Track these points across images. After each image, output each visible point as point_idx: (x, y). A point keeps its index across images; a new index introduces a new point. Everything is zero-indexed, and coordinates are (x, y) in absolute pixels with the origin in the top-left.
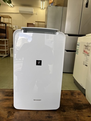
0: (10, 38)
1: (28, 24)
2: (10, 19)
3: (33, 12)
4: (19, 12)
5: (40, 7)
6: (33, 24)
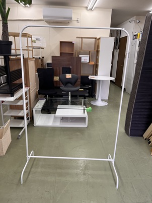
0: (31, 83)
1: (61, 42)
3: (71, 18)
4: (43, 19)
6: (72, 42)
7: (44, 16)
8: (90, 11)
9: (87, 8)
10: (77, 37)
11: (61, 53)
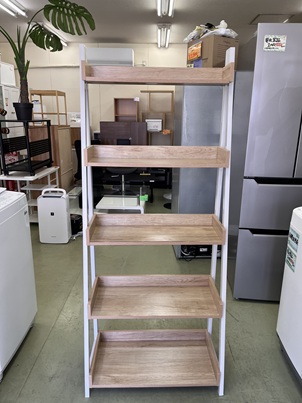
0: (62, 161)
1: (116, 100)
2: (61, 98)
3: (131, 62)
5: (155, 41)
6: (133, 99)
8: (162, 49)
9: (156, 44)
10: (142, 92)
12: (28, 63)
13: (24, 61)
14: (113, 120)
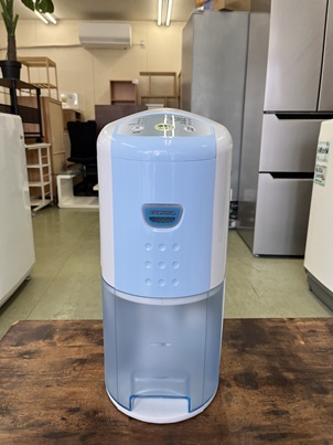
0: (53, 139)
5: (154, 18)
7: (81, 39)
8: (162, 28)
9: (157, 21)
10: (142, 74)
11: (113, 102)
12: (17, 16)
13: (12, 16)
14: (109, 103)
